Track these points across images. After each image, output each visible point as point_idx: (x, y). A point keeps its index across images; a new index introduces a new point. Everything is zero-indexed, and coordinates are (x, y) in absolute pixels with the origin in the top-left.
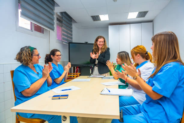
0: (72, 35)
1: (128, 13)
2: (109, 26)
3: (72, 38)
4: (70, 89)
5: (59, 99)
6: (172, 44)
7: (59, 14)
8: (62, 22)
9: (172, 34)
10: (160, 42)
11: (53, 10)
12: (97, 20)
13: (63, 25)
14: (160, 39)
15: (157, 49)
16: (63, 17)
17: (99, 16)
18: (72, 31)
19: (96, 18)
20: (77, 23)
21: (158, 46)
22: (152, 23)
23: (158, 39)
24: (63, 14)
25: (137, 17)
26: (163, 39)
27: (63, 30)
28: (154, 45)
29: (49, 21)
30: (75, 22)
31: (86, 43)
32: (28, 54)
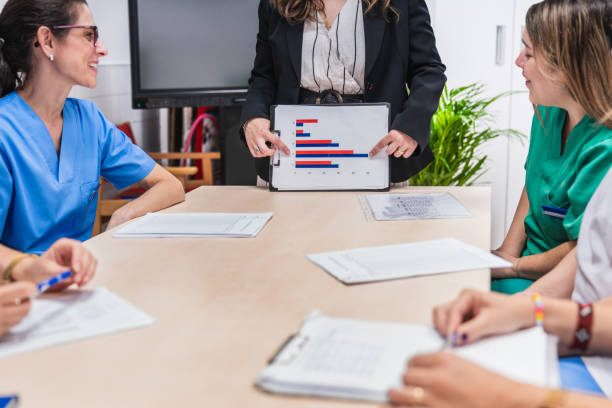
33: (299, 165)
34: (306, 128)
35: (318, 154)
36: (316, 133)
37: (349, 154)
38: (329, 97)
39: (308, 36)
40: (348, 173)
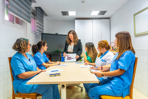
0: (43, 26)
1: (91, 11)
2: (76, 21)
3: (43, 29)
4: (57, 71)
5: (55, 76)
6: (128, 40)
7: (34, 8)
8: (36, 15)
9: (128, 33)
10: (121, 38)
11: (30, 5)
12: (66, 15)
13: (37, 18)
14: (121, 36)
15: (119, 42)
16: (37, 11)
17: (68, 12)
18: (43, 23)
19: (65, 13)
20: (48, 16)
21: (120, 41)
22: (109, 20)
23: (120, 36)
24: (37, 8)
25: (98, 15)
26: (122, 36)
27: (37, 23)
28: (117, 40)
29: (28, 15)
30: (46, 15)
31: (57, 34)
32: (25, 44)
33: (67, 59)
34: (68, 56)
35: (69, 58)
36: (69, 56)
37: (72, 58)
38: (70, 53)
39: (69, 47)
40: (72, 60)
